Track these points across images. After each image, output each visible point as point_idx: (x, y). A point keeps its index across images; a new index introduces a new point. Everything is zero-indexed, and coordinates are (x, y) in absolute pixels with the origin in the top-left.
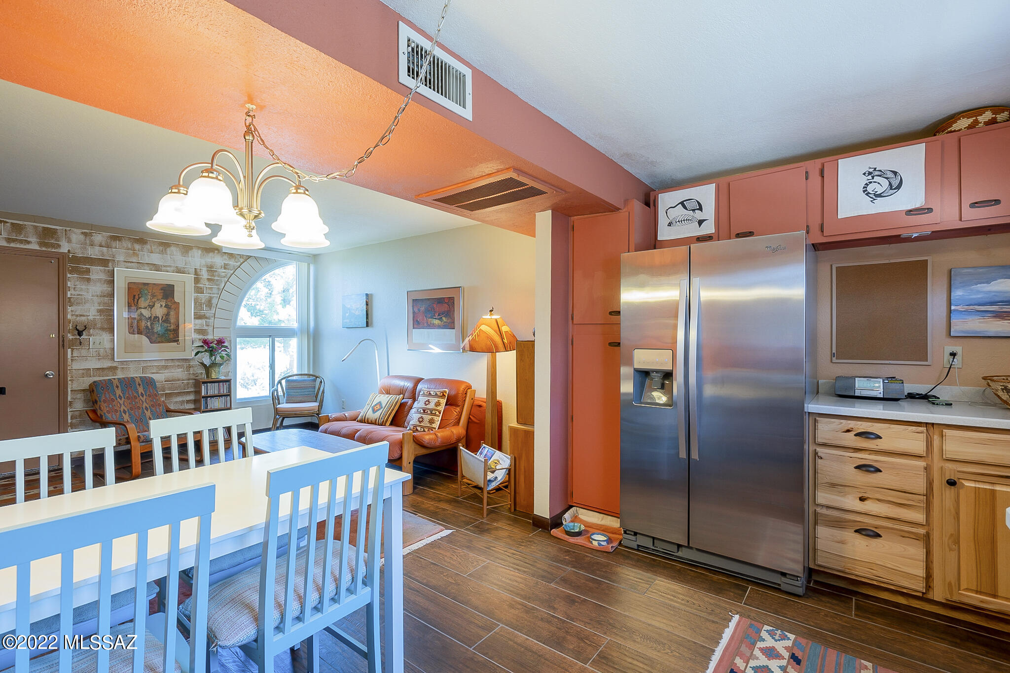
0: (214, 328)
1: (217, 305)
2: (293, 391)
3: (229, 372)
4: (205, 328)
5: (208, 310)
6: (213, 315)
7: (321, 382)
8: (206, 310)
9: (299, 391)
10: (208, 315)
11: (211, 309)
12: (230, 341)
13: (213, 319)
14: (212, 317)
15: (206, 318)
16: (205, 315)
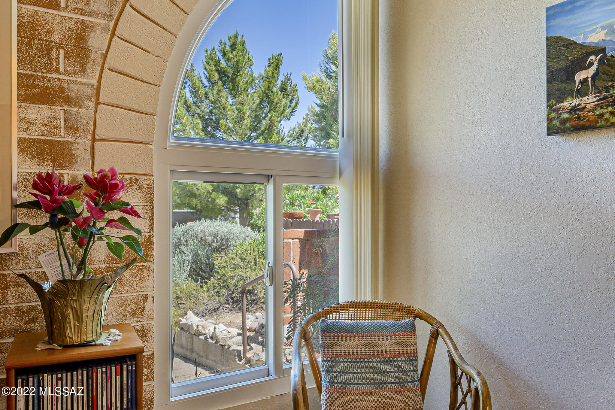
0: (94, 140)
1: (105, 55)
2: (351, 367)
3: (146, 298)
4: (64, 136)
5: (74, 74)
6: (90, 91)
7: (435, 336)
8: (66, 72)
9: (370, 367)
10: (73, 90)
11: (83, 69)
12: (150, 189)
13: (92, 105)
14: (89, 98)
15: (68, 101)
16: (62, 90)
